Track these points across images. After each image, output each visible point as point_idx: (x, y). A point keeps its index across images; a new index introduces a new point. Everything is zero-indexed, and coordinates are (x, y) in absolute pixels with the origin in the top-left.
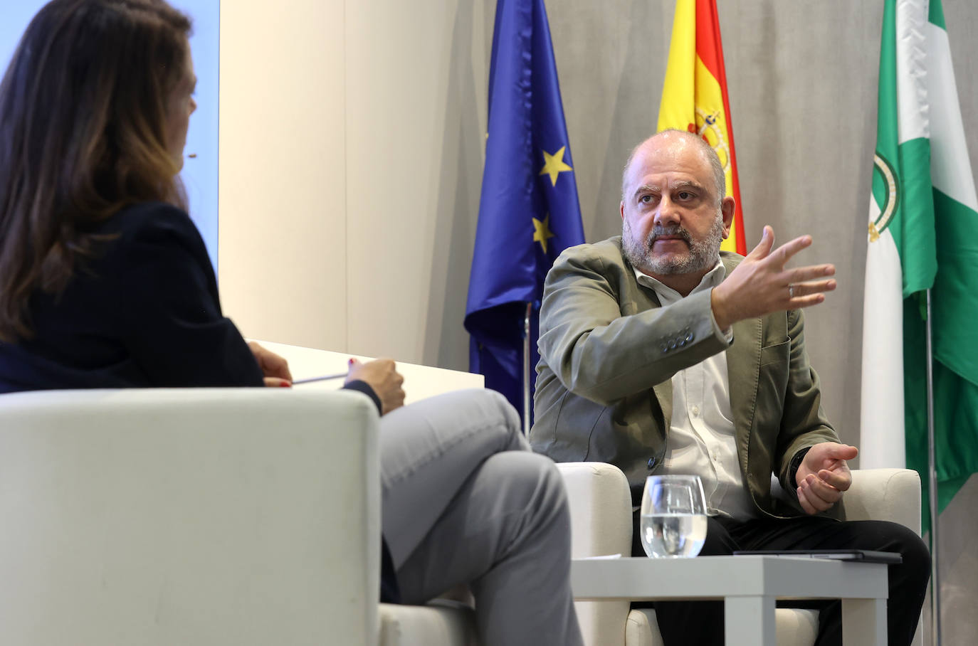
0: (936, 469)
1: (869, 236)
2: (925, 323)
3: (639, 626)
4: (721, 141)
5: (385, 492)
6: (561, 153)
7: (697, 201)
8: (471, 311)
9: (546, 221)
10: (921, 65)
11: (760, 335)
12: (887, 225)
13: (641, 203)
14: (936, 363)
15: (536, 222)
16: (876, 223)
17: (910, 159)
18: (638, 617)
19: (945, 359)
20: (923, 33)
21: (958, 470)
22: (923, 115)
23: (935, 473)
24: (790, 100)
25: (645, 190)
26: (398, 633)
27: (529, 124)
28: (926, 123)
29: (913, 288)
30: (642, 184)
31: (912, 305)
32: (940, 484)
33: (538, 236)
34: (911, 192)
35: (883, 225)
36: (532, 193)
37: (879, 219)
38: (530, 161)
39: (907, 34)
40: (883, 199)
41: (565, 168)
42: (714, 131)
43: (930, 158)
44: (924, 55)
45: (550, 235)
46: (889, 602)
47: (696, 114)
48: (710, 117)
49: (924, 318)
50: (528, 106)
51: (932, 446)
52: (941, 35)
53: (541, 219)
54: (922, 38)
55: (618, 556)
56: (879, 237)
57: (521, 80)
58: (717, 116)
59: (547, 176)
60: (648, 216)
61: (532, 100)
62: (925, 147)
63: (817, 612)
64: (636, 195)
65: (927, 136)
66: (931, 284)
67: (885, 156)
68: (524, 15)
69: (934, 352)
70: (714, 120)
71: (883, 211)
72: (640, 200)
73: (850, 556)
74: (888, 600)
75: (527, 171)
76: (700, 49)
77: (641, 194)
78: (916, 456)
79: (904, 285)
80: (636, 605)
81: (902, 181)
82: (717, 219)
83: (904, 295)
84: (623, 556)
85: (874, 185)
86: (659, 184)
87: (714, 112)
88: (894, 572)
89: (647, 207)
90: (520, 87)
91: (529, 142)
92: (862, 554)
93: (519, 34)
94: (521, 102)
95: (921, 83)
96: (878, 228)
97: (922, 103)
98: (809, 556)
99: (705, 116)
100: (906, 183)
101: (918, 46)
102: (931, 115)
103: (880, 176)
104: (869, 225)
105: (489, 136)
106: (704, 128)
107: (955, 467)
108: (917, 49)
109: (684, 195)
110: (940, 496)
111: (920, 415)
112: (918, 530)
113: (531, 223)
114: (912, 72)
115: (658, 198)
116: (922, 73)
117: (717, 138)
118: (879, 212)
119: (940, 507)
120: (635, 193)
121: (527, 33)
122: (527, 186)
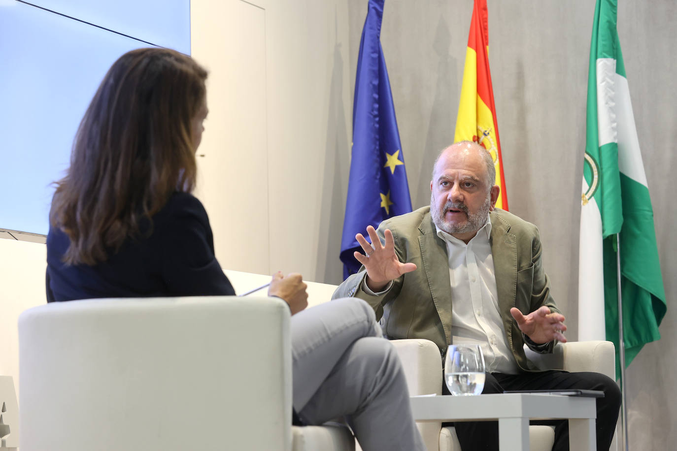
0: (624, 341)
1: (582, 202)
2: (616, 253)
3: (447, 437)
4: (493, 146)
5: (295, 361)
6: (397, 154)
7: (475, 188)
8: (344, 249)
9: (388, 195)
10: (612, 99)
11: (516, 263)
12: (593, 195)
13: (442, 185)
14: (623, 278)
15: (382, 196)
16: (586, 194)
17: (606, 155)
18: (446, 431)
19: (629, 275)
20: (613, 80)
21: (637, 342)
22: (614, 129)
23: (624, 344)
24: (534, 120)
25: (444, 178)
26: (303, 442)
27: (377, 136)
28: (616, 133)
29: (609, 233)
30: (443, 174)
31: (608, 243)
32: (626, 350)
33: (383, 204)
34: (607, 175)
35: (590, 195)
36: (380, 179)
37: (588, 191)
38: (378, 159)
39: (603, 81)
40: (590, 179)
41: (399, 163)
42: (488, 140)
43: (618, 154)
44: (613, 93)
45: (391, 204)
46: (597, 420)
47: (478, 130)
48: (486, 131)
49: (615, 251)
50: (377, 126)
51: (621, 327)
52: (623, 81)
53: (385, 194)
54: (612, 83)
55: (434, 395)
56: (588, 202)
57: (373, 111)
58: (490, 131)
59: (389, 168)
60: (445, 194)
61: (379, 122)
62: (615, 148)
63: (554, 427)
64: (439, 180)
65: (616, 141)
66: (619, 230)
67: (591, 154)
68: (374, 71)
69: (622, 271)
70: (488, 133)
71: (590, 186)
72: (441, 184)
73: (573, 393)
74: (596, 419)
75: (377, 165)
76: (479, 91)
77: (442, 180)
78: (612, 333)
79: (603, 231)
80: (445, 425)
81: (602, 169)
82: (487, 200)
83: (603, 237)
84: (437, 395)
85: (584, 172)
86: (453, 175)
87: (488, 129)
88: (600, 402)
89: (444, 188)
90: (372, 114)
91: (377, 148)
92: (581, 392)
93: (371, 83)
94: (372, 124)
95: (612, 110)
96: (587, 197)
97: (614, 122)
98: (549, 393)
99: (483, 131)
100: (604, 170)
101: (611, 88)
102: (618, 129)
103: (588, 166)
104: (582, 195)
105: (354, 144)
106: (483, 139)
107: (635, 340)
108: (608, 89)
109: (468, 184)
110: (627, 358)
111: (614, 310)
112: (613, 377)
113: (379, 196)
114: (607, 103)
115: (452, 184)
116: (613, 104)
117: (490, 143)
118: (588, 187)
119: (627, 364)
120: (439, 178)
121: (376, 82)
122: (377, 174)
